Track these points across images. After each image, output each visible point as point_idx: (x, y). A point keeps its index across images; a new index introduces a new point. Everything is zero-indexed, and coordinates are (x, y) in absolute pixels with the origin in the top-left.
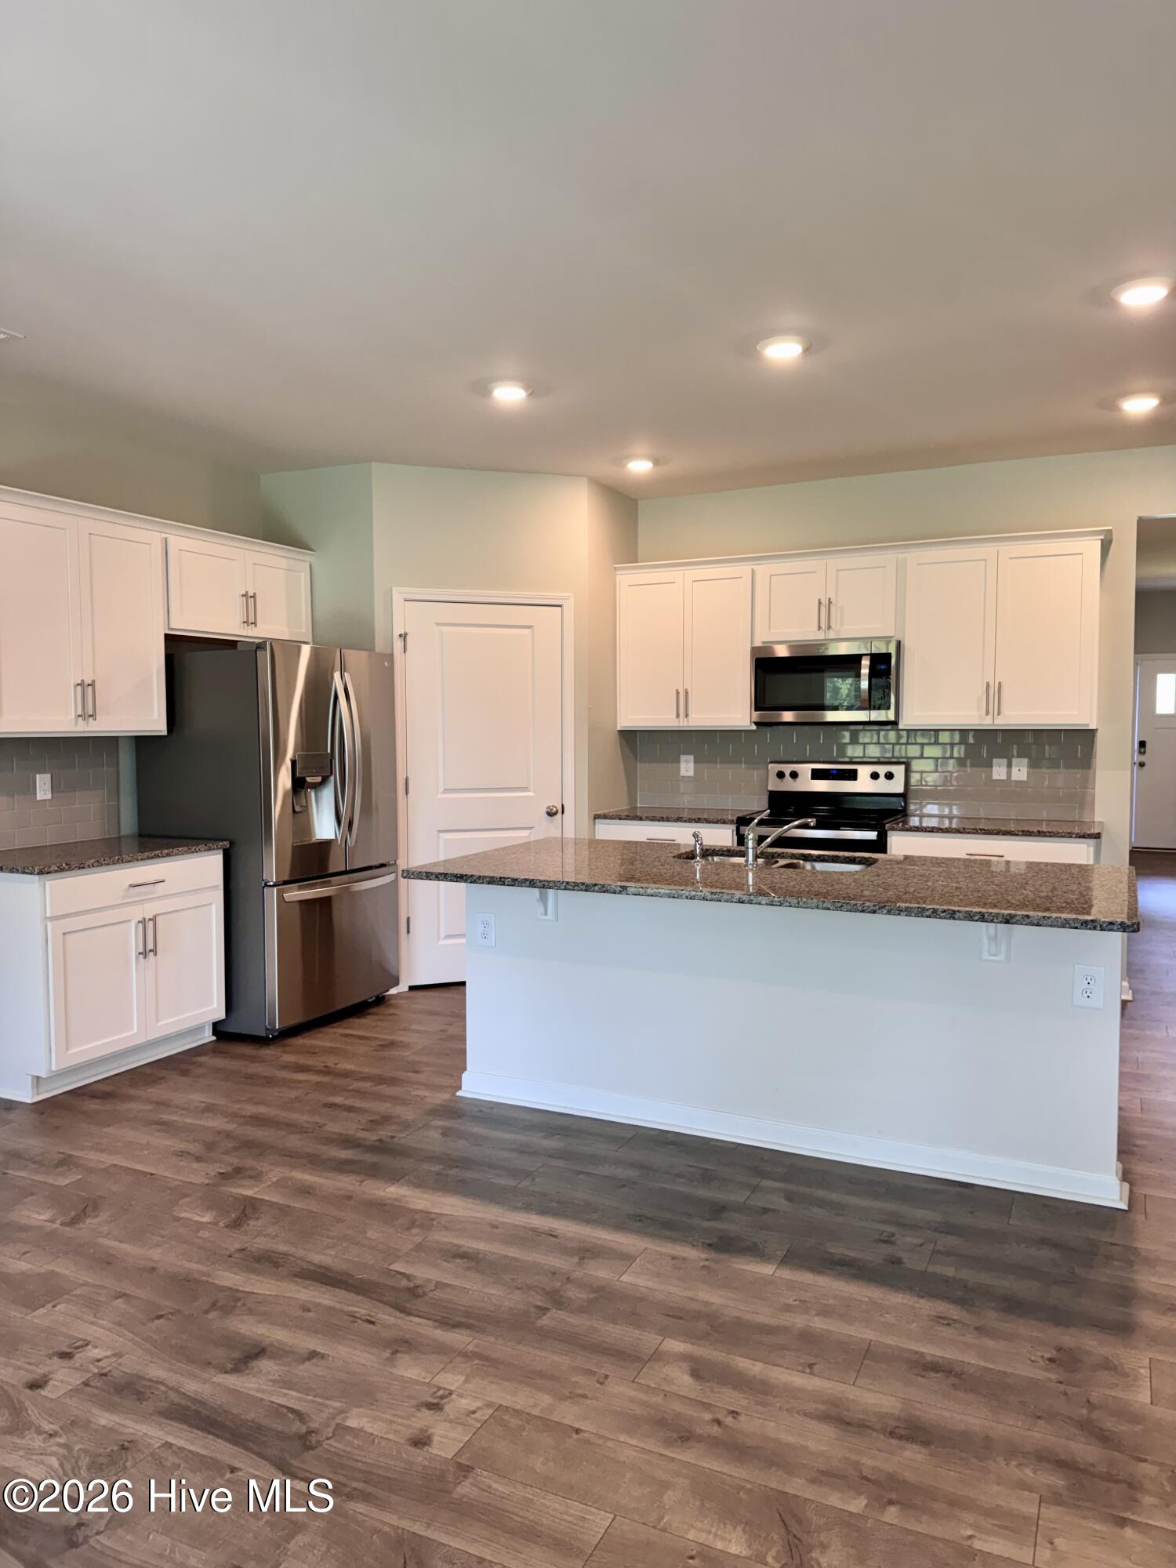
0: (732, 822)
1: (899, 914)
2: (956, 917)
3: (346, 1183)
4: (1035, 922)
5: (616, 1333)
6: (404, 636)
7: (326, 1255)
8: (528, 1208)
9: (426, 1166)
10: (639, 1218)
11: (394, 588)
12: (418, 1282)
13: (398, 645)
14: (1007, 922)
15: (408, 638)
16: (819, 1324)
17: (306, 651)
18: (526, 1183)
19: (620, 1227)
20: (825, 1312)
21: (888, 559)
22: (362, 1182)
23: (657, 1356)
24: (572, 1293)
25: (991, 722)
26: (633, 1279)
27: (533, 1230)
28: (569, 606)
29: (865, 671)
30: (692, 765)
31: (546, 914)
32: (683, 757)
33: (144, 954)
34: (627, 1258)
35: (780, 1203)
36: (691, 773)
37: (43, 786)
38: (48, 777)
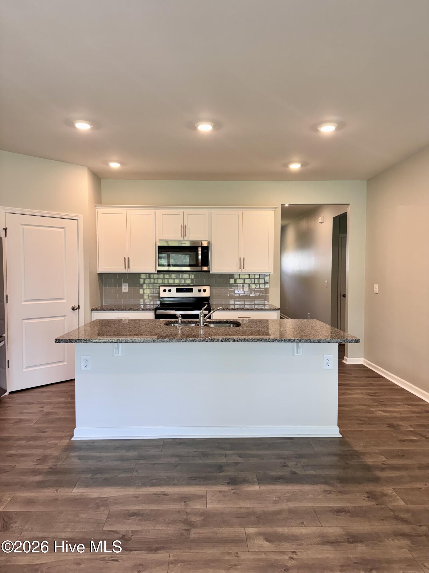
0: (153, 310)
1: (282, 342)
2: (302, 341)
3: (49, 493)
4: (328, 341)
5: (225, 531)
6: (5, 229)
7: (66, 532)
8: (144, 485)
9: (83, 476)
10: (194, 478)
12: (123, 533)
13: (3, 233)
14: (319, 342)
15: (8, 231)
16: (291, 505)
18: (135, 474)
19: (189, 484)
20: (289, 500)
21: (206, 212)
22: (57, 490)
23: (248, 537)
24: (193, 519)
25: (241, 271)
26: (212, 505)
27: (155, 494)
28: (80, 220)
29: (200, 252)
30: (127, 287)
32: (123, 284)
34: (201, 497)
35: (239, 459)
36: (127, 291)
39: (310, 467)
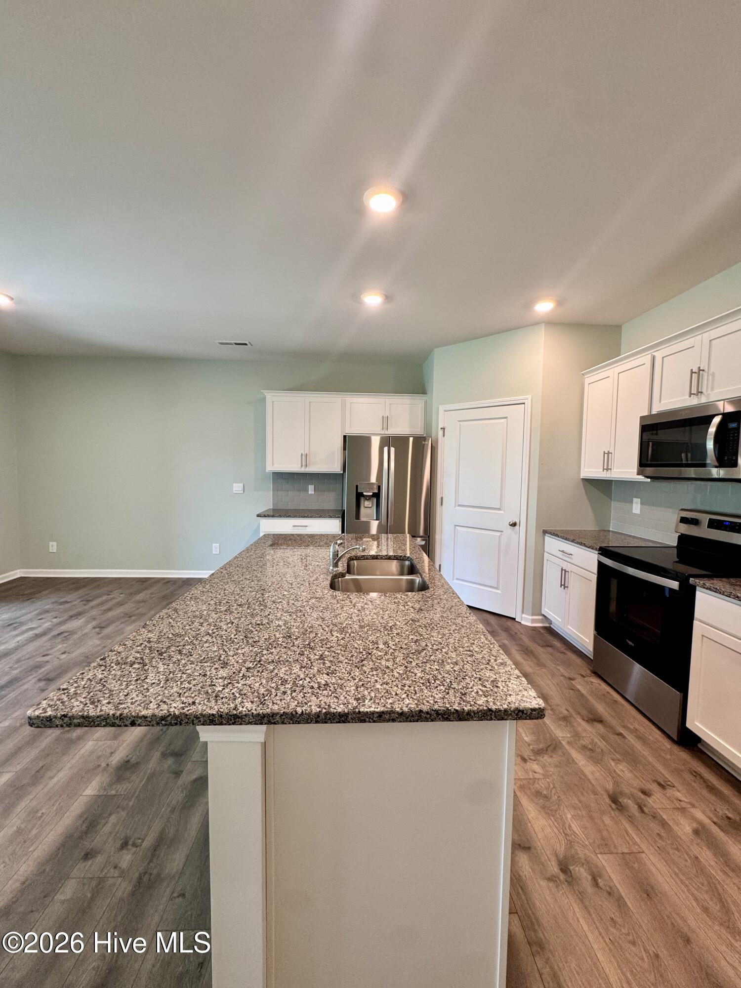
6: (444, 428)
11: (441, 407)
13: (440, 433)
15: (446, 430)
28: (528, 403)
30: (639, 506)
32: (635, 500)
36: (639, 512)
37: (311, 489)
38: (313, 486)
39: (89, 895)
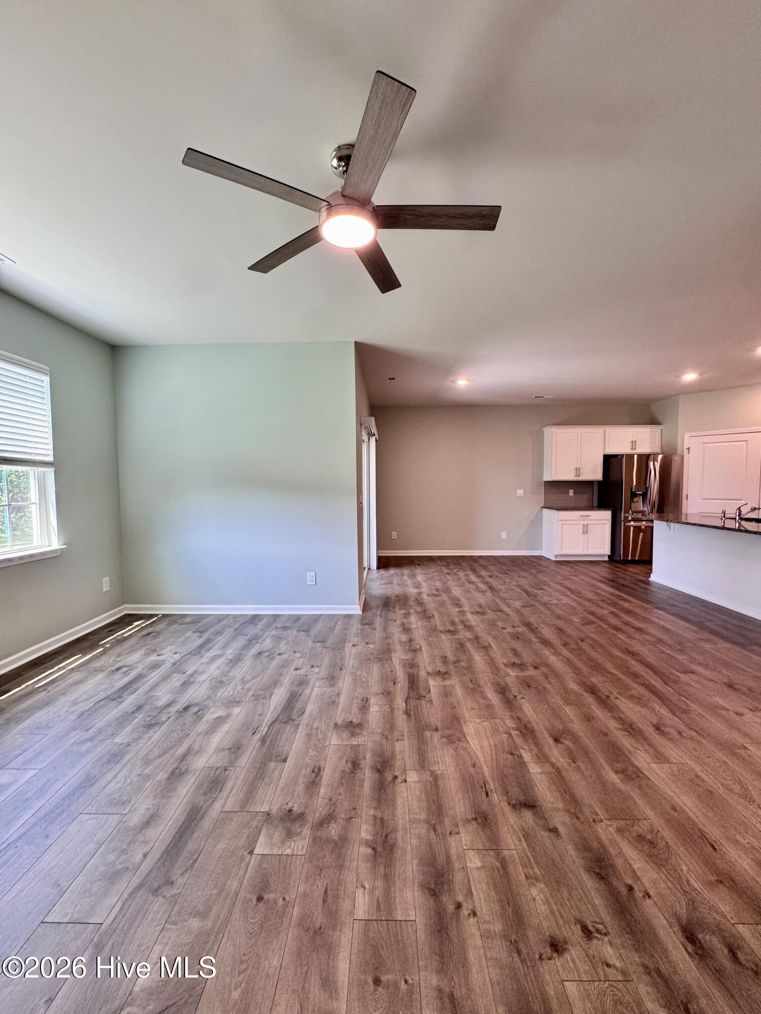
6: (689, 448)
11: (685, 434)
13: (686, 452)
15: (690, 449)
17: (636, 457)
31: (670, 530)
33: (583, 533)
37: (571, 493)
38: (572, 490)
